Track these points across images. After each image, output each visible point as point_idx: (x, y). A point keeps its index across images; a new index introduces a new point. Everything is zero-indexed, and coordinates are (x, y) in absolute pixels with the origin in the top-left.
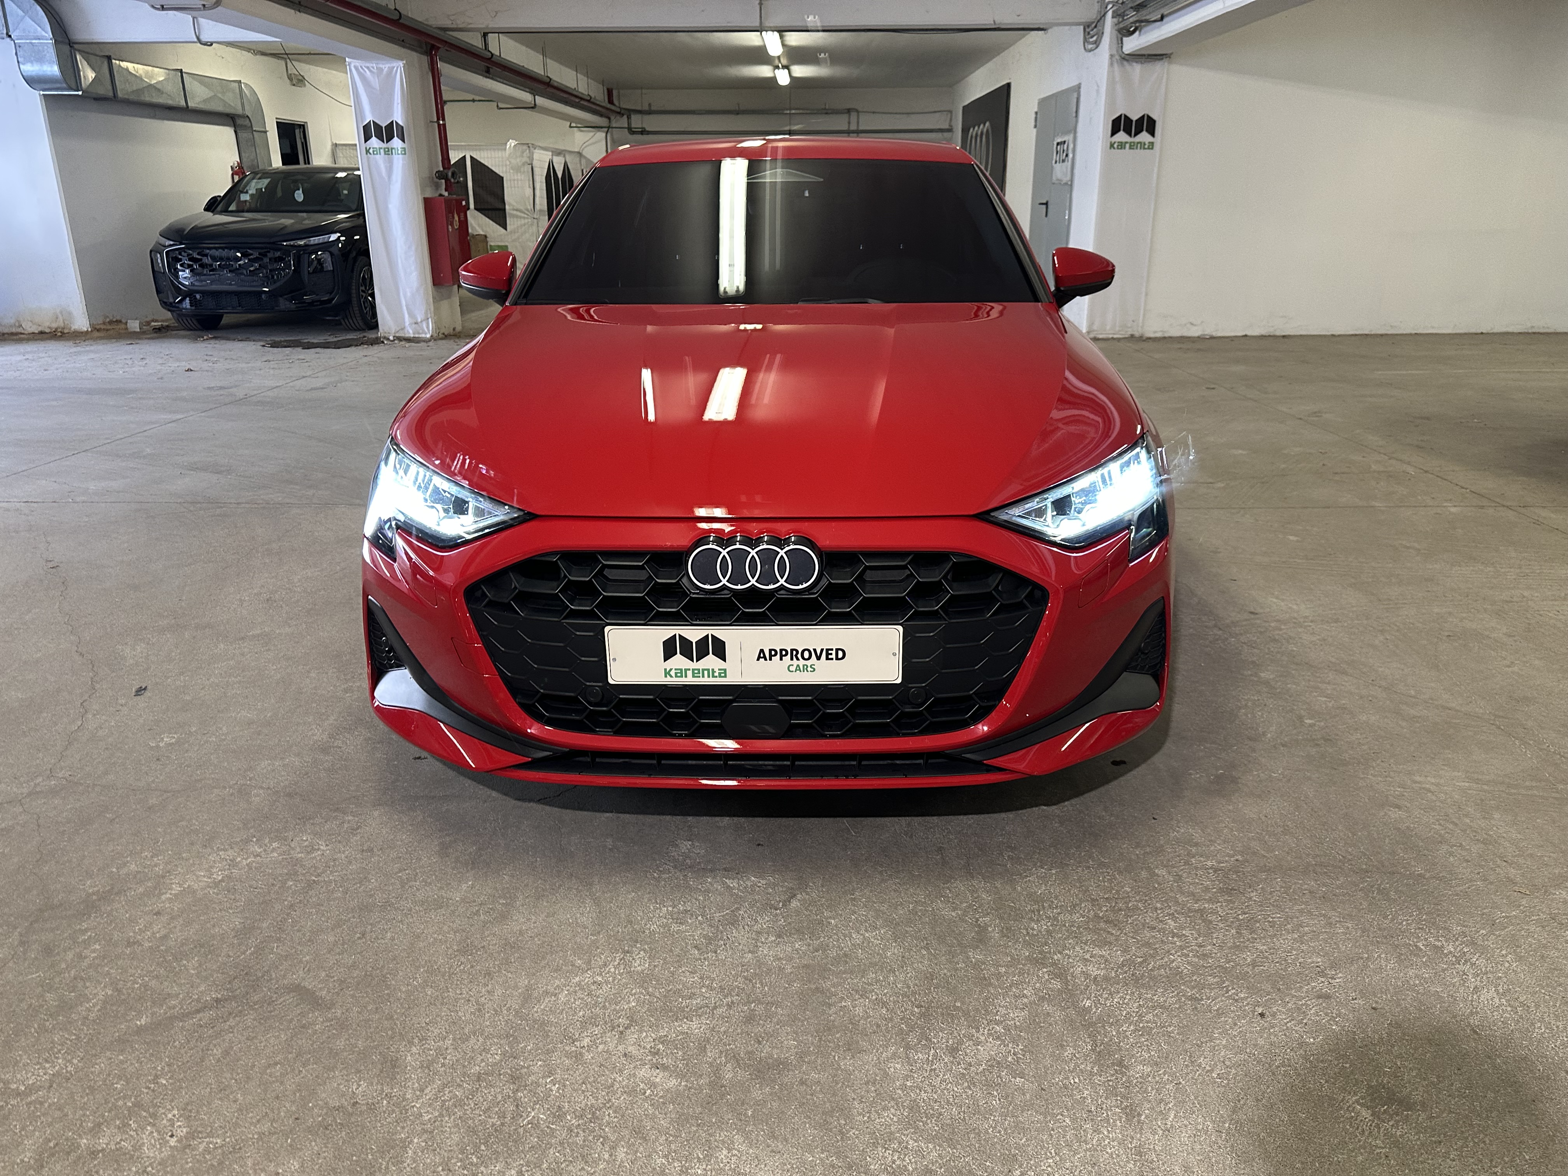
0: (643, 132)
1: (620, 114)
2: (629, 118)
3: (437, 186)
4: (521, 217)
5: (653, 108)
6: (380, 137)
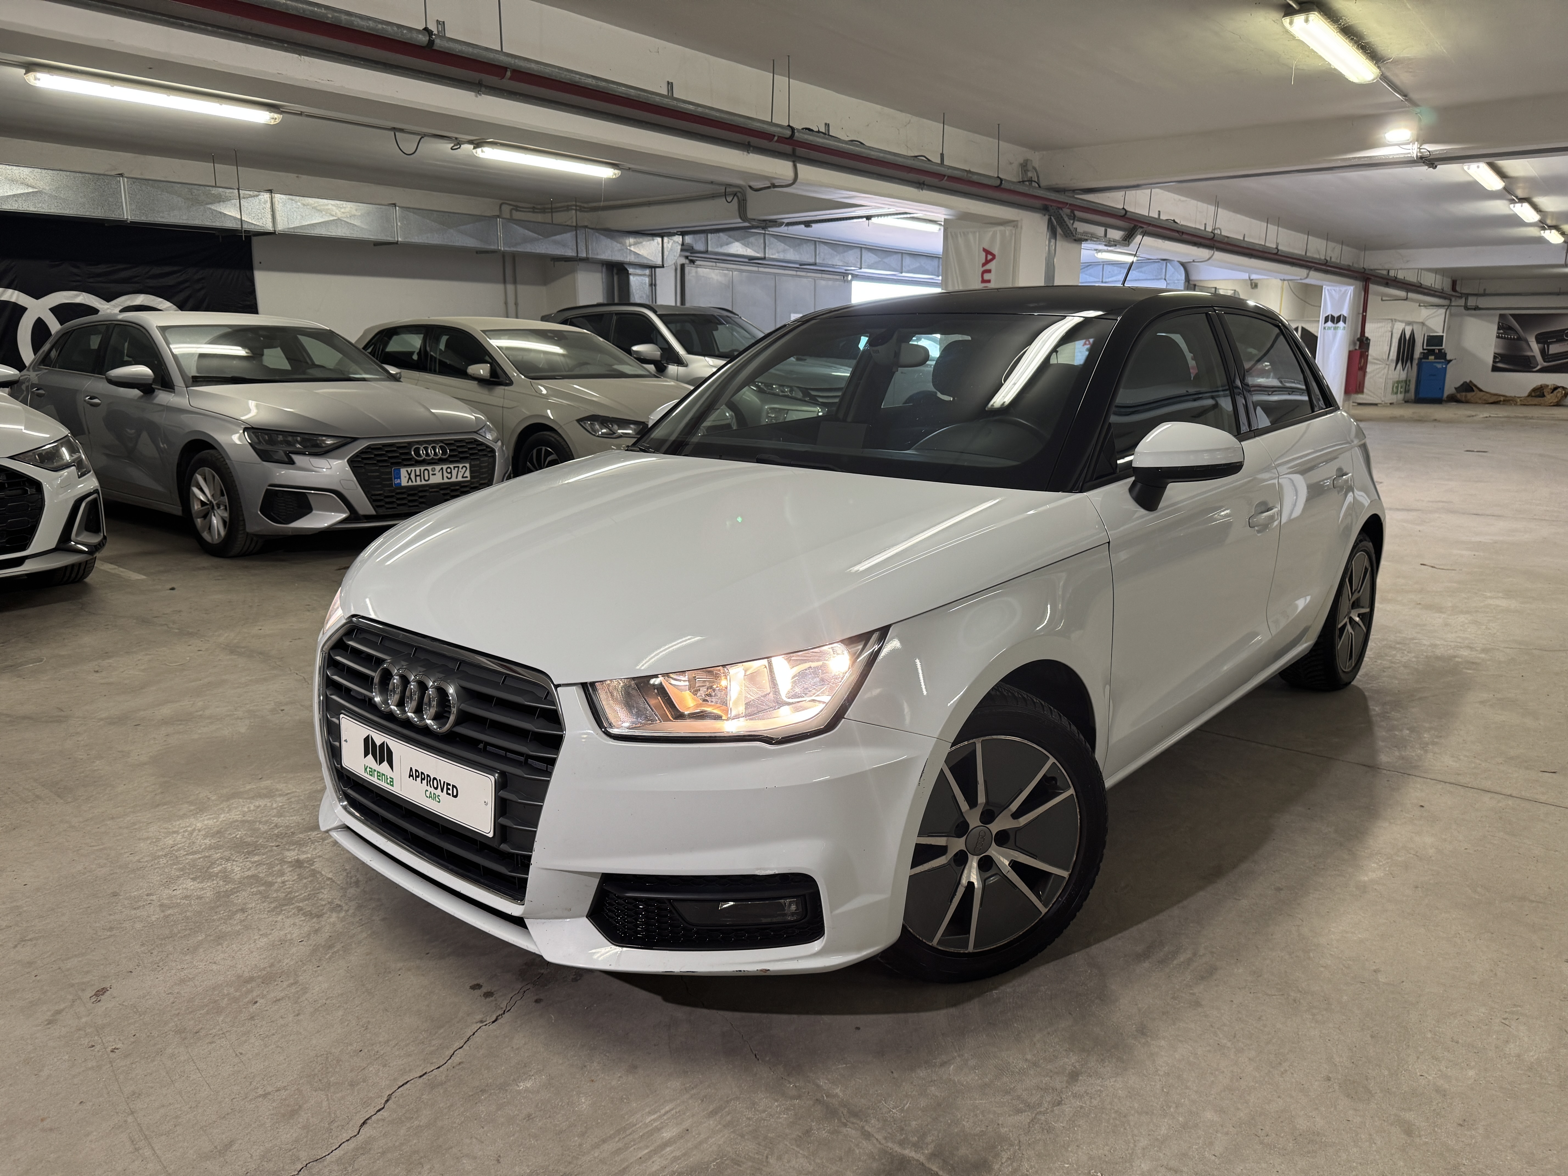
0: (1476, 308)
1: (1461, 297)
2: (1466, 299)
4: (1377, 364)
6: (1333, 321)
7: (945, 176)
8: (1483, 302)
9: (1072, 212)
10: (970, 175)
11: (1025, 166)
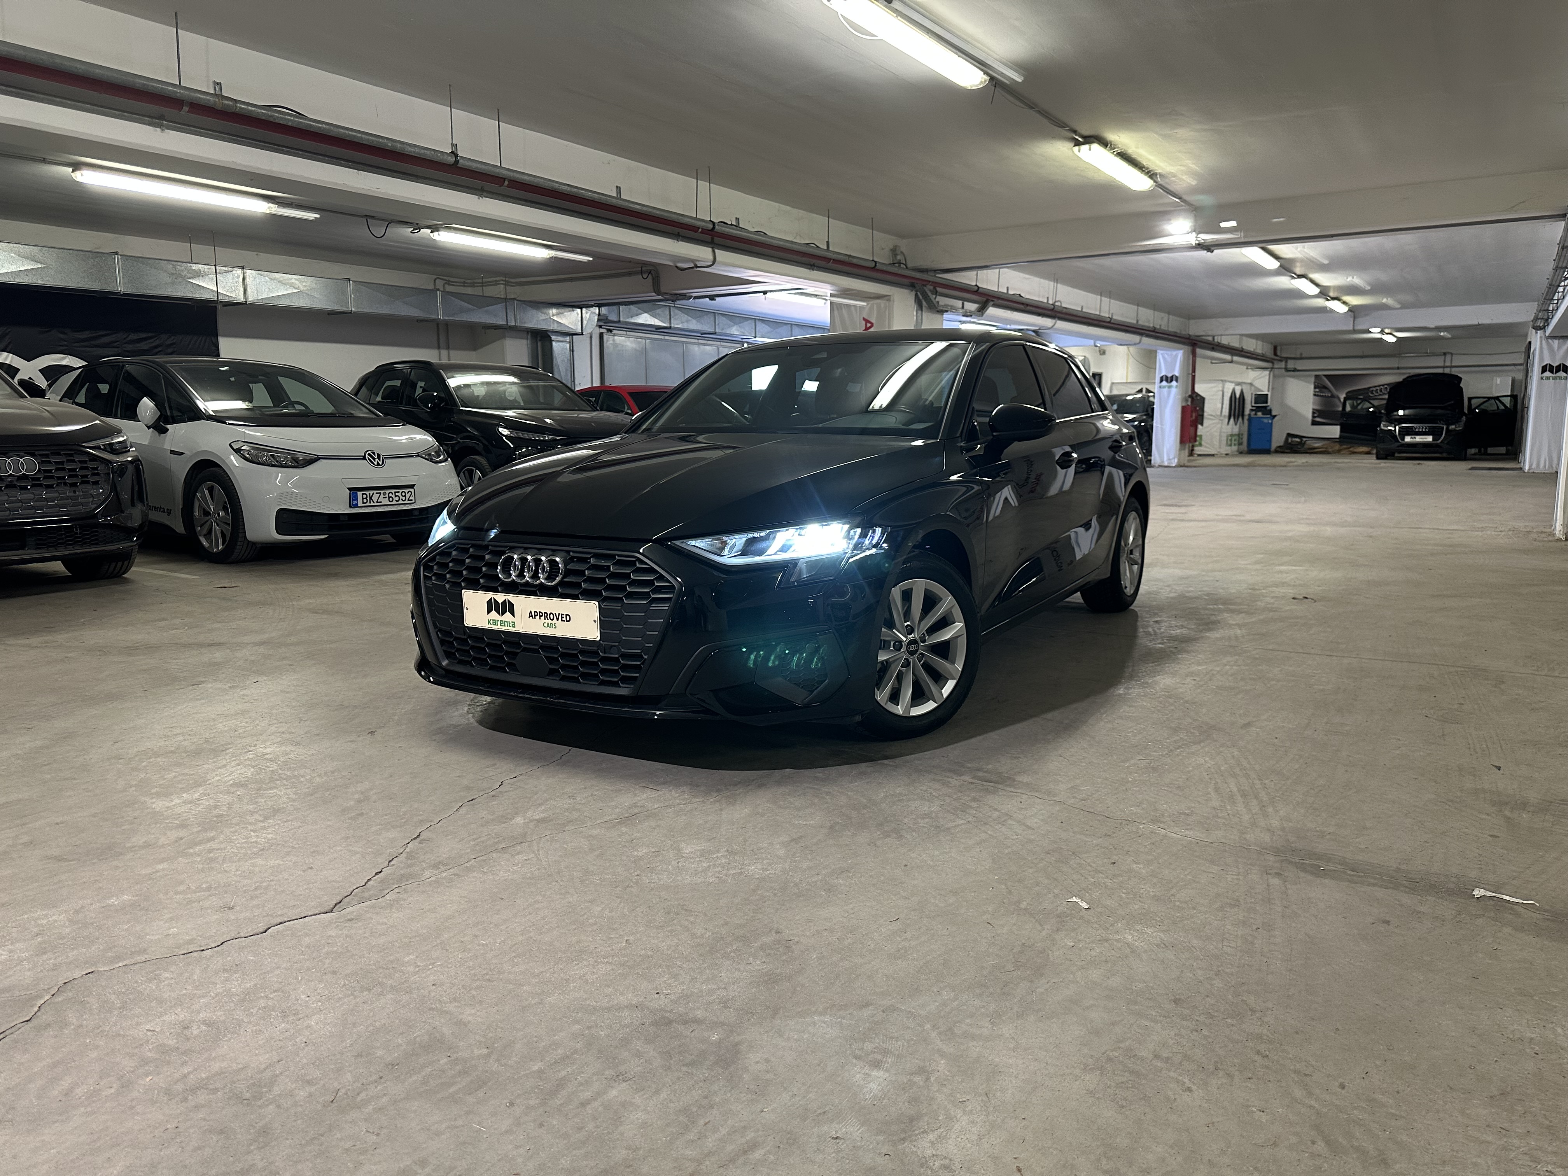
0: (1295, 370)
1: (1281, 361)
2: (1286, 362)
3: (1187, 401)
4: (1212, 420)
5: (1303, 356)
6: (1167, 381)
7: (831, 259)
8: (1300, 365)
9: (935, 288)
10: (850, 259)
11: (894, 251)
